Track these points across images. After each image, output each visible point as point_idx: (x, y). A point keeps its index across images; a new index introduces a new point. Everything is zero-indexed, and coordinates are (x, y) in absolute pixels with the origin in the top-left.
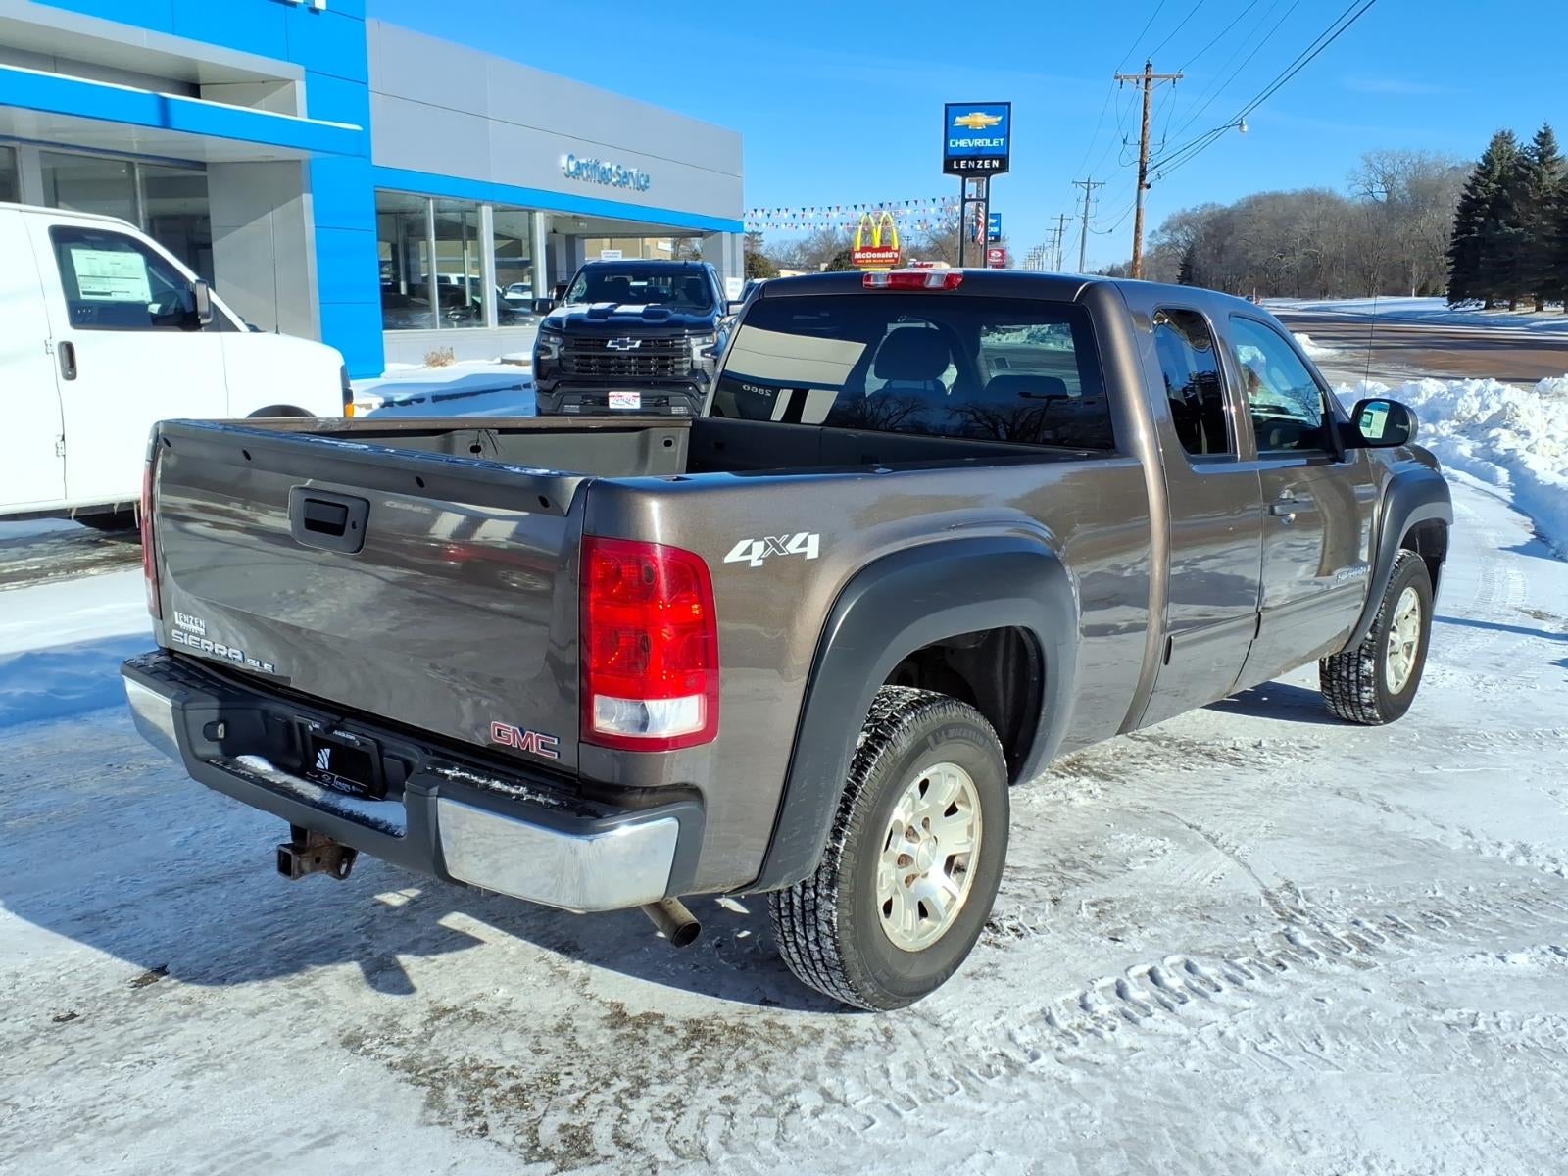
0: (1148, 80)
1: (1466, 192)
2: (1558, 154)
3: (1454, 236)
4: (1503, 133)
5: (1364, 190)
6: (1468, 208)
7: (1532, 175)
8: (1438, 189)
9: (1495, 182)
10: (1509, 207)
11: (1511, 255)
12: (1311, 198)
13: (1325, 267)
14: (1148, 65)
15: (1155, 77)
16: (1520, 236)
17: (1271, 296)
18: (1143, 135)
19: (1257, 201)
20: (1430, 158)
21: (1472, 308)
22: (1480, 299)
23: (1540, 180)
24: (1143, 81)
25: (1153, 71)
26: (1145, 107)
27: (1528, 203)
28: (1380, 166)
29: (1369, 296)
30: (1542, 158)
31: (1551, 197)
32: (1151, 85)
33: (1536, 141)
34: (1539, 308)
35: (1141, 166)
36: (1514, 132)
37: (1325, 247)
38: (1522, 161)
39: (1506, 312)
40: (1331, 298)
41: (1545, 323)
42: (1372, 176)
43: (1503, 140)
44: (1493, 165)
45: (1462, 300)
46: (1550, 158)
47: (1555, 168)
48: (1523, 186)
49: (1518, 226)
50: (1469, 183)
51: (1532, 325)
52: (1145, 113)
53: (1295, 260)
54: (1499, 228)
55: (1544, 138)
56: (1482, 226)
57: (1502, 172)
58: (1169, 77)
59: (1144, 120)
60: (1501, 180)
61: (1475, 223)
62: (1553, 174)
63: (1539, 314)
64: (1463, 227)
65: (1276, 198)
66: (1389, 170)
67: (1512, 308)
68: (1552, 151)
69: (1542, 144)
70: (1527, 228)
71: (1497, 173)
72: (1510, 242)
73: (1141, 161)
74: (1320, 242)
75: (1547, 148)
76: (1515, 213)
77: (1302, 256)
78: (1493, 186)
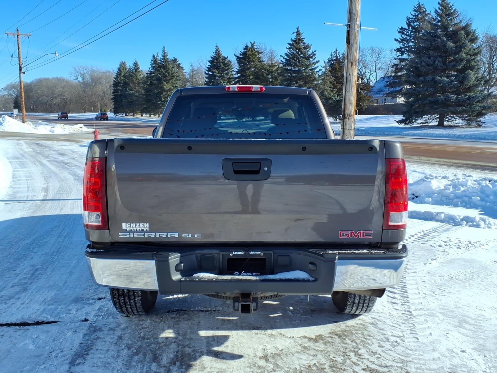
0: (18, 35)
1: (115, 80)
2: (140, 69)
3: (113, 93)
4: (123, 62)
5: (75, 78)
6: (116, 84)
7: (134, 75)
8: (100, 78)
9: (122, 77)
10: (129, 85)
11: (132, 99)
12: (59, 80)
13: (68, 103)
14: (17, 30)
15: (21, 34)
16: (133, 94)
17: (50, 113)
18: (19, 54)
19: (40, 81)
20: (95, 69)
21: (121, 116)
22: (123, 113)
23: (137, 77)
24: (16, 36)
25: (20, 32)
26: (18, 45)
27: (134, 84)
28: (79, 70)
29: (85, 113)
30: (136, 70)
31: (141, 82)
32: (20, 37)
33: (134, 65)
34: (142, 116)
35: (20, 66)
36: (126, 62)
37: (67, 96)
38: (130, 71)
39: (132, 117)
40: (72, 113)
41: (147, 120)
42: (77, 73)
43: (123, 64)
44: (121, 72)
45: (118, 113)
46: (138, 70)
47: (140, 73)
48: (132, 79)
49: (132, 91)
50: (115, 77)
51: (143, 120)
52: (18, 47)
53: (57, 101)
54: (127, 91)
55: (136, 64)
56: (121, 91)
57: (124, 74)
58: (26, 35)
59: (19, 49)
60: (124, 76)
61: (119, 90)
62: (140, 75)
63: (142, 117)
64: (115, 91)
65: (47, 80)
66: (82, 72)
67: (134, 116)
68: (138, 68)
69: (135, 66)
70: (135, 91)
71: (123, 74)
72: (131, 95)
73: (19, 64)
74: (66, 95)
75: (137, 67)
76: (131, 87)
77: (59, 99)
78: (122, 78)
